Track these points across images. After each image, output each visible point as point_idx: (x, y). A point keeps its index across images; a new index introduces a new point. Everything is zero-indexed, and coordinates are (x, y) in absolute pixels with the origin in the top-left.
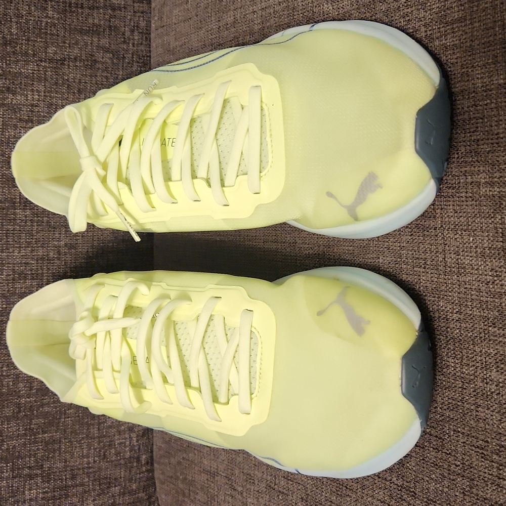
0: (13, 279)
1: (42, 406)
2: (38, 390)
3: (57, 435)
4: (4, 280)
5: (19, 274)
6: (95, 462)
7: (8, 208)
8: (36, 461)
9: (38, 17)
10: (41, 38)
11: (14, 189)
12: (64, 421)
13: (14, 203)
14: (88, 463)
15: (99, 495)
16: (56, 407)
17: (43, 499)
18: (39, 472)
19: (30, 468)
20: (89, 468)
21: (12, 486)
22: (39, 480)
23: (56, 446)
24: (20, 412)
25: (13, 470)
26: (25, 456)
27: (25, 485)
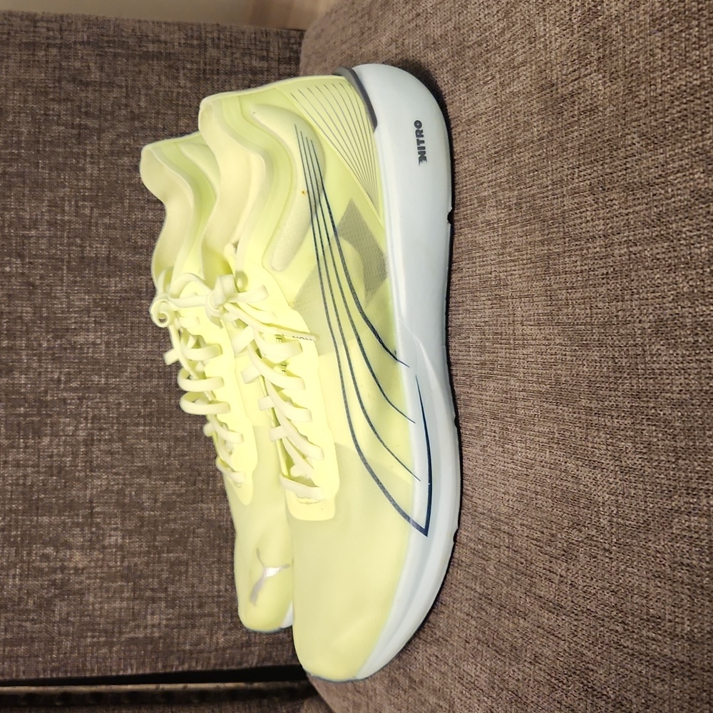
0: (138, 377)
1: (168, 521)
2: (163, 503)
3: (185, 557)
4: (127, 378)
5: (145, 372)
6: (226, 590)
7: (133, 299)
8: (160, 583)
9: (169, 88)
10: (173, 110)
11: (141, 277)
12: (193, 541)
13: (140, 293)
14: (219, 591)
15: (230, 629)
16: (184, 524)
17: (166, 626)
18: (163, 595)
19: (152, 590)
20: (219, 596)
21: (133, 608)
22: (163, 604)
23: (183, 569)
24: (142, 526)
25: (134, 590)
26: (148, 577)
27: (146, 609)
